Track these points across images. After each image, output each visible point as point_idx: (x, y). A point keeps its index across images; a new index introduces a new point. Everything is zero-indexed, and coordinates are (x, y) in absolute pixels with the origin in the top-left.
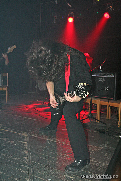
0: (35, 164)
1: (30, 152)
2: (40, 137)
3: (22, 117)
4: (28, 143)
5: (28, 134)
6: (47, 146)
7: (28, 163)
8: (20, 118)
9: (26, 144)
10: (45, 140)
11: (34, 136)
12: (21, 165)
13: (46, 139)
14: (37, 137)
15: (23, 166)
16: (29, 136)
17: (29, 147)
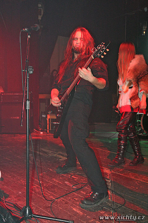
0: (120, 207)
1: (114, 192)
2: (126, 176)
3: (104, 150)
4: (111, 182)
5: (111, 171)
6: (134, 186)
7: (111, 205)
8: (102, 151)
9: (109, 183)
10: (131, 179)
11: (118, 173)
12: (104, 207)
13: (133, 178)
14: (122, 176)
15: (105, 208)
16: (113, 173)
17: (113, 186)
